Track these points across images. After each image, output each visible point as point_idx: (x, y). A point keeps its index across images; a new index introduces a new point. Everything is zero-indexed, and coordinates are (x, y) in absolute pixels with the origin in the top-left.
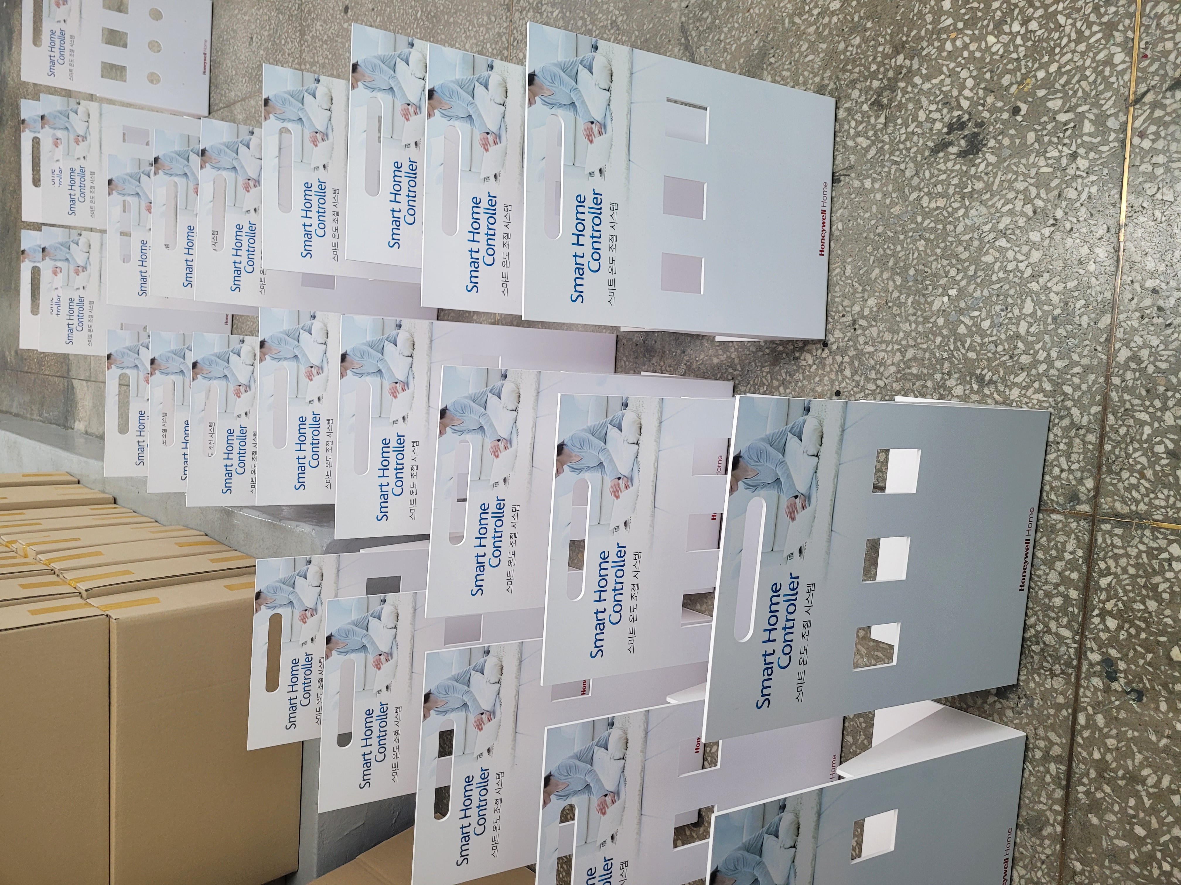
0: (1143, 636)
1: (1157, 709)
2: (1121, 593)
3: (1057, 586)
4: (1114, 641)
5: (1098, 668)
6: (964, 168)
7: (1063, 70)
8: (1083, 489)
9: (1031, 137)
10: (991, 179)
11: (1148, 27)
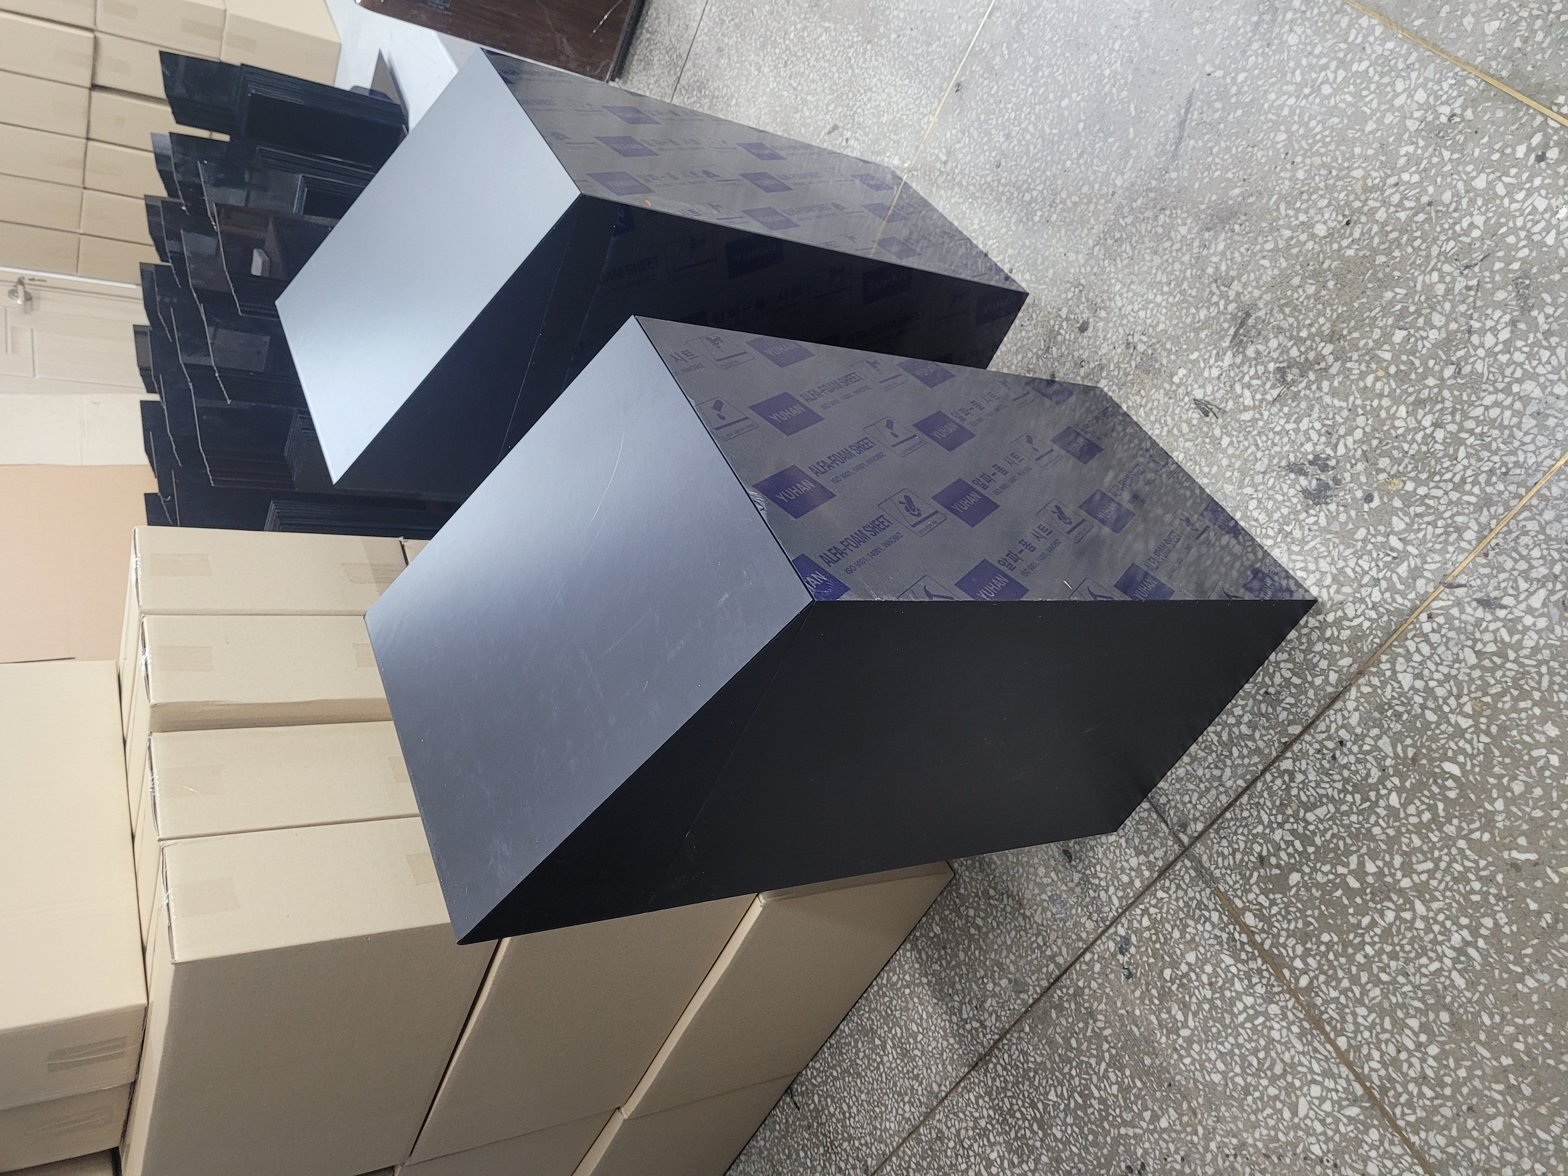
0: (1158, 946)
1: (1133, 992)
2: (1164, 910)
3: (1132, 869)
4: (1138, 932)
5: (1118, 939)
6: (1299, 507)
7: (1427, 501)
8: (1193, 826)
9: (1361, 533)
10: (1309, 538)
11: (1510, 532)
